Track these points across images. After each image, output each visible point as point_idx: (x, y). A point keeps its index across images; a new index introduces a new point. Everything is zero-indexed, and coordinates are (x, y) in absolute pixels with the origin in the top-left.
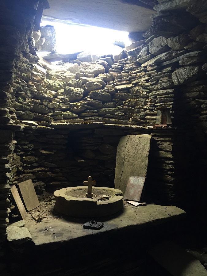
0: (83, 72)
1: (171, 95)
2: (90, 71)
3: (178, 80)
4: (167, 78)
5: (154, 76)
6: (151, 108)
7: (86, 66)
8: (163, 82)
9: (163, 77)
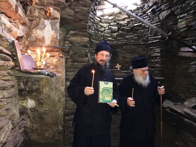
0: (117, 19)
1: (160, 25)
2: (121, 18)
3: (162, 17)
4: (158, 17)
5: (151, 17)
6: (150, 33)
7: (119, 16)
8: (156, 20)
9: (155, 17)
